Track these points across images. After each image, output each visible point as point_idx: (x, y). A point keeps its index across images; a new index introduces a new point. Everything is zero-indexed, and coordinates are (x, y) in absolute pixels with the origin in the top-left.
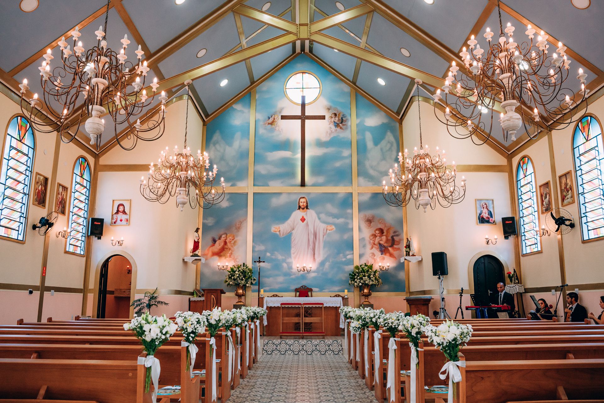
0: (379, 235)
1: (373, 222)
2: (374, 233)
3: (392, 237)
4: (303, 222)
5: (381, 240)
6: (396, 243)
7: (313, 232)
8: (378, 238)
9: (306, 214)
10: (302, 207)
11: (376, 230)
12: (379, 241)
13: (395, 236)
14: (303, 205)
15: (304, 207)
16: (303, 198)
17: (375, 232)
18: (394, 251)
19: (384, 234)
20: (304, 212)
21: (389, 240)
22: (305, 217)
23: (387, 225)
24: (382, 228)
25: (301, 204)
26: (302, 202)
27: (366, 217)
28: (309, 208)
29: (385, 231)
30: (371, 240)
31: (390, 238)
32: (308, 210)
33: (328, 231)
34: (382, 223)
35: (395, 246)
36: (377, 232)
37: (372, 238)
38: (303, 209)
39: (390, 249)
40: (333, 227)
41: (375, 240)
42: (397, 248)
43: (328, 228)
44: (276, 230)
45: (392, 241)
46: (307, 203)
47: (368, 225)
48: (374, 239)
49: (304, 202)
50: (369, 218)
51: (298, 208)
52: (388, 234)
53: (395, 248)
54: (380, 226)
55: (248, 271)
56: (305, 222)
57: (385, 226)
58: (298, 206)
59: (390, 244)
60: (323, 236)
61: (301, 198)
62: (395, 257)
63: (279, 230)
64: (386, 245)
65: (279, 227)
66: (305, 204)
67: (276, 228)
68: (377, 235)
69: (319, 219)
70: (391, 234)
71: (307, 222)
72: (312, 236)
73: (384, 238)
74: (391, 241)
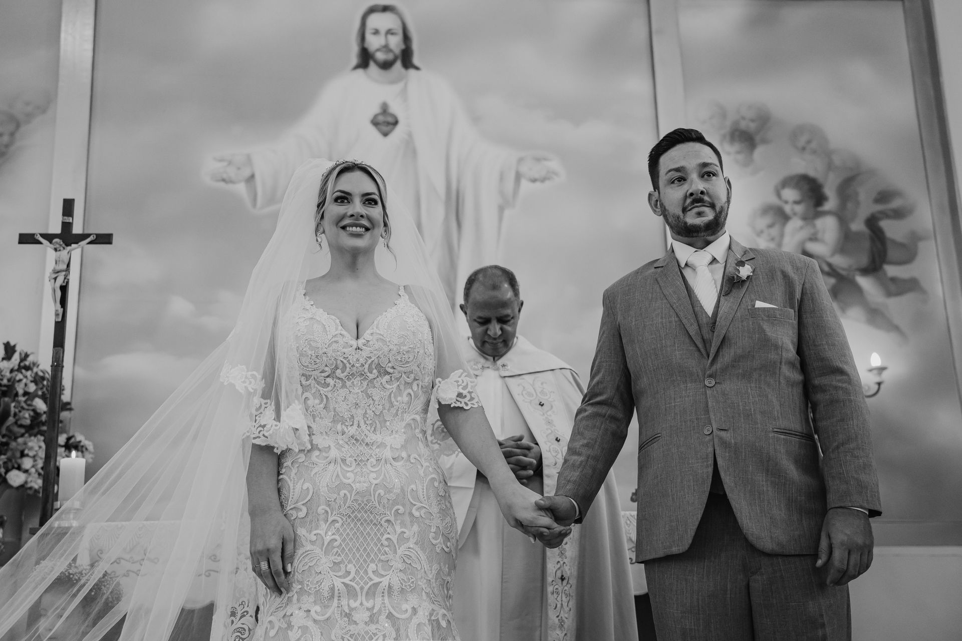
0: (799, 209)
1: (765, 141)
2: (773, 200)
3: (872, 222)
4: (385, 134)
5: (814, 238)
6: (892, 253)
7: (442, 191)
8: (795, 223)
9: (404, 92)
10: (380, 56)
11: (786, 183)
12: (803, 243)
13: (886, 215)
14: (386, 48)
15: (390, 57)
16: (386, 9)
17: (779, 195)
18: (889, 294)
19: (831, 204)
20: (393, 82)
21: (858, 234)
22: (396, 108)
23: (837, 160)
24: (812, 173)
25: (374, 43)
26: (376, 32)
27: (724, 115)
28: (416, 60)
29: (830, 191)
30: (760, 233)
31: (858, 226)
32: (412, 72)
33: (525, 184)
34: (814, 152)
35: (891, 270)
36: (790, 194)
37: (763, 222)
38: (386, 66)
39: (865, 282)
40: (554, 164)
41: (782, 235)
42: (904, 281)
43: (524, 169)
44: (231, 172)
45: (872, 240)
46: (406, 38)
47: (740, 157)
48: (775, 231)
49: (389, 32)
50: (743, 125)
51: (354, 60)
52: (850, 205)
53: (893, 280)
54: (801, 165)
55: (32, 388)
56: (398, 133)
57: (830, 166)
58: (355, 49)
59: (864, 261)
60: (501, 209)
61: (372, 10)
62: (896, 328)
63: (247, 173)
64: (840, 261)
65: (249, 160)
66: (396, 43)
67: (230, 163)
68: (788, 209)
69: (476, 119)
70: (866, 207)
71: (410, 135)
72: (440, 211)
73: (828, 226)
74: (867, 244)
